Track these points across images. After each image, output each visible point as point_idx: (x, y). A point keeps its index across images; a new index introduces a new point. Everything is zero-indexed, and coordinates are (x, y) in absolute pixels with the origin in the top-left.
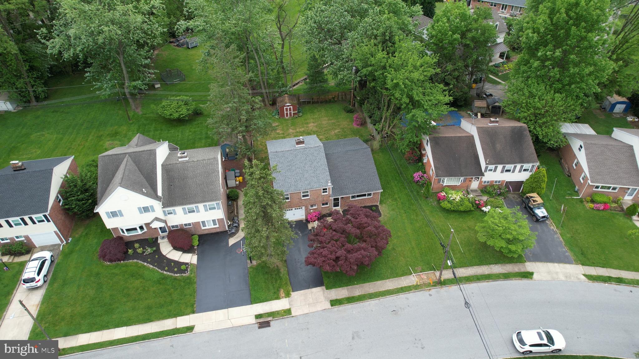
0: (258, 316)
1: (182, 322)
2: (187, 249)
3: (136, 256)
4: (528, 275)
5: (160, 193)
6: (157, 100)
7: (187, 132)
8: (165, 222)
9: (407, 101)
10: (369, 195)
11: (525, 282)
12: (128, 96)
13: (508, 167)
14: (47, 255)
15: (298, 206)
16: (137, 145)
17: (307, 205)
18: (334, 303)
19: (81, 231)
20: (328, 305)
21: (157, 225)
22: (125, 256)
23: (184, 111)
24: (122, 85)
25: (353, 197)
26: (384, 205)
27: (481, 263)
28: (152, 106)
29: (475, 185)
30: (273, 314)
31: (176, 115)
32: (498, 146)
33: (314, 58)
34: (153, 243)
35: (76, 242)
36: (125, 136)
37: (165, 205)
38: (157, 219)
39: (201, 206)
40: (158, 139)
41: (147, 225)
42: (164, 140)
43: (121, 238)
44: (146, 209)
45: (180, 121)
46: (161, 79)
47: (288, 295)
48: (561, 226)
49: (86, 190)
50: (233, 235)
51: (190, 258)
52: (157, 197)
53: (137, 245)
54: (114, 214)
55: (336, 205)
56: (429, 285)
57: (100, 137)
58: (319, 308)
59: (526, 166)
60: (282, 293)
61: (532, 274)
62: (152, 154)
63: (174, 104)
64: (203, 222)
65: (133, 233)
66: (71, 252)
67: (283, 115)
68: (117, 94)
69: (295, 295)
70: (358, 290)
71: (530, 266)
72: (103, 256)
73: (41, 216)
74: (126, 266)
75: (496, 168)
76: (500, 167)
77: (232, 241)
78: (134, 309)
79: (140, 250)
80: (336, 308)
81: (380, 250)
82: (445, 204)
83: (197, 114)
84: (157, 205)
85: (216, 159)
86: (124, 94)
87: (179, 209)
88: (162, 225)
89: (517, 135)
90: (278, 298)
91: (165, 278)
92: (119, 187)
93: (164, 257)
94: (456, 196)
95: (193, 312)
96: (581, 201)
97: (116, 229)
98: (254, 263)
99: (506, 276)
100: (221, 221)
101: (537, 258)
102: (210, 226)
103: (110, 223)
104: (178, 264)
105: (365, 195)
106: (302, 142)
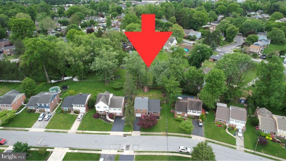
0: (124, 134)
1: (108, 132)
2: (112, 118)
3: (101, 118)
4: (191, 137)
5: (109, 104)
6: (113, 83)
7: (118, 92)
8: (109, 111)
9: (170, 91)
10: (157, 113)
11: (189, 139)
12: (105, 81)
13: (194, 111)
14: (83, 114)
15: (139, 113)
16: (106, 93)
17: (142, 113)
18: (141, 135)
19: (90, 111)
20: (140, 135)
21: (107, 111)
22: (98, 117)
23: (118, 87)
24: (104, 78)
25: (153, 113)
26: (161, 117)
27: (180, 133)
28: (111, 84)
29: (186, 115)
30: (127, 134)
31: (116, 88)
32: (193, 106)
33: (155, 77)
34: (105, 116)
35: (88, 113)
36: (103, 91)
37: (109, 107)
38: (107, 110)
39: (117, 109)
40: (111, 93)
41: (105, 111)
42: (112, 93)
43: (98, 113)
44: (105, 107)
45: (117, 89)
46: (115, 77)
47: (132, 131)
48: (206, 128)
49: (93, 102)
50: (123, 117)
51: (112, 121)
52: (108, 105)
53: (101, 116)
54: (98, 107)
55: (149, 114)
56: (165, 135)
57: (97, 91)
58: (138, 135)
59: (199, 112)
60: (131, 131)
61: (192, 137)
62: (109, 95)
63: (117, 85)
64: (117, 113)
65: (101, 113)
66: (87, 115)
67: (144, 91)
68: (103, 80)
69: (133, 132)
70: (148, 133)
71: (192, 136)
72: (94, 117)
73: (83, 105)
74: (98, 120)
75: (191, 111)
76: (192, 111)
77: (122, 119)
78: (98, 128)
79: (102, 117)
80: (142, 136)
81: (154, 124)
82: (176, 118)
83: (122, 88)
84: (108, 107)
85: (123, 99)
86: (105, 80)
87: (112, 109)
88: (108, 112)
89: (199, 103)
90: (129, 132)
91: (106, 123)
92: (101, 101)
93: (107, 119)
94: (179, 117)
95: (110, 131)
96: (215, 124)
97: (98, 111)
98: (126, 124)
99: (185, 137)
100: (121, 113)
101: (195, 134)
102: (118, 114)
103: (97, 109)
104: (109, 121)
105: (156, 113)
106: (143, 98)
